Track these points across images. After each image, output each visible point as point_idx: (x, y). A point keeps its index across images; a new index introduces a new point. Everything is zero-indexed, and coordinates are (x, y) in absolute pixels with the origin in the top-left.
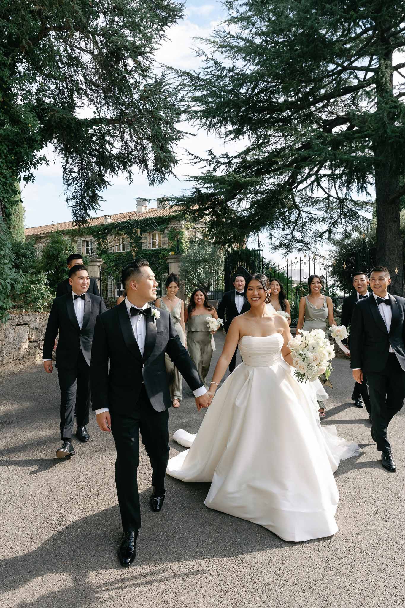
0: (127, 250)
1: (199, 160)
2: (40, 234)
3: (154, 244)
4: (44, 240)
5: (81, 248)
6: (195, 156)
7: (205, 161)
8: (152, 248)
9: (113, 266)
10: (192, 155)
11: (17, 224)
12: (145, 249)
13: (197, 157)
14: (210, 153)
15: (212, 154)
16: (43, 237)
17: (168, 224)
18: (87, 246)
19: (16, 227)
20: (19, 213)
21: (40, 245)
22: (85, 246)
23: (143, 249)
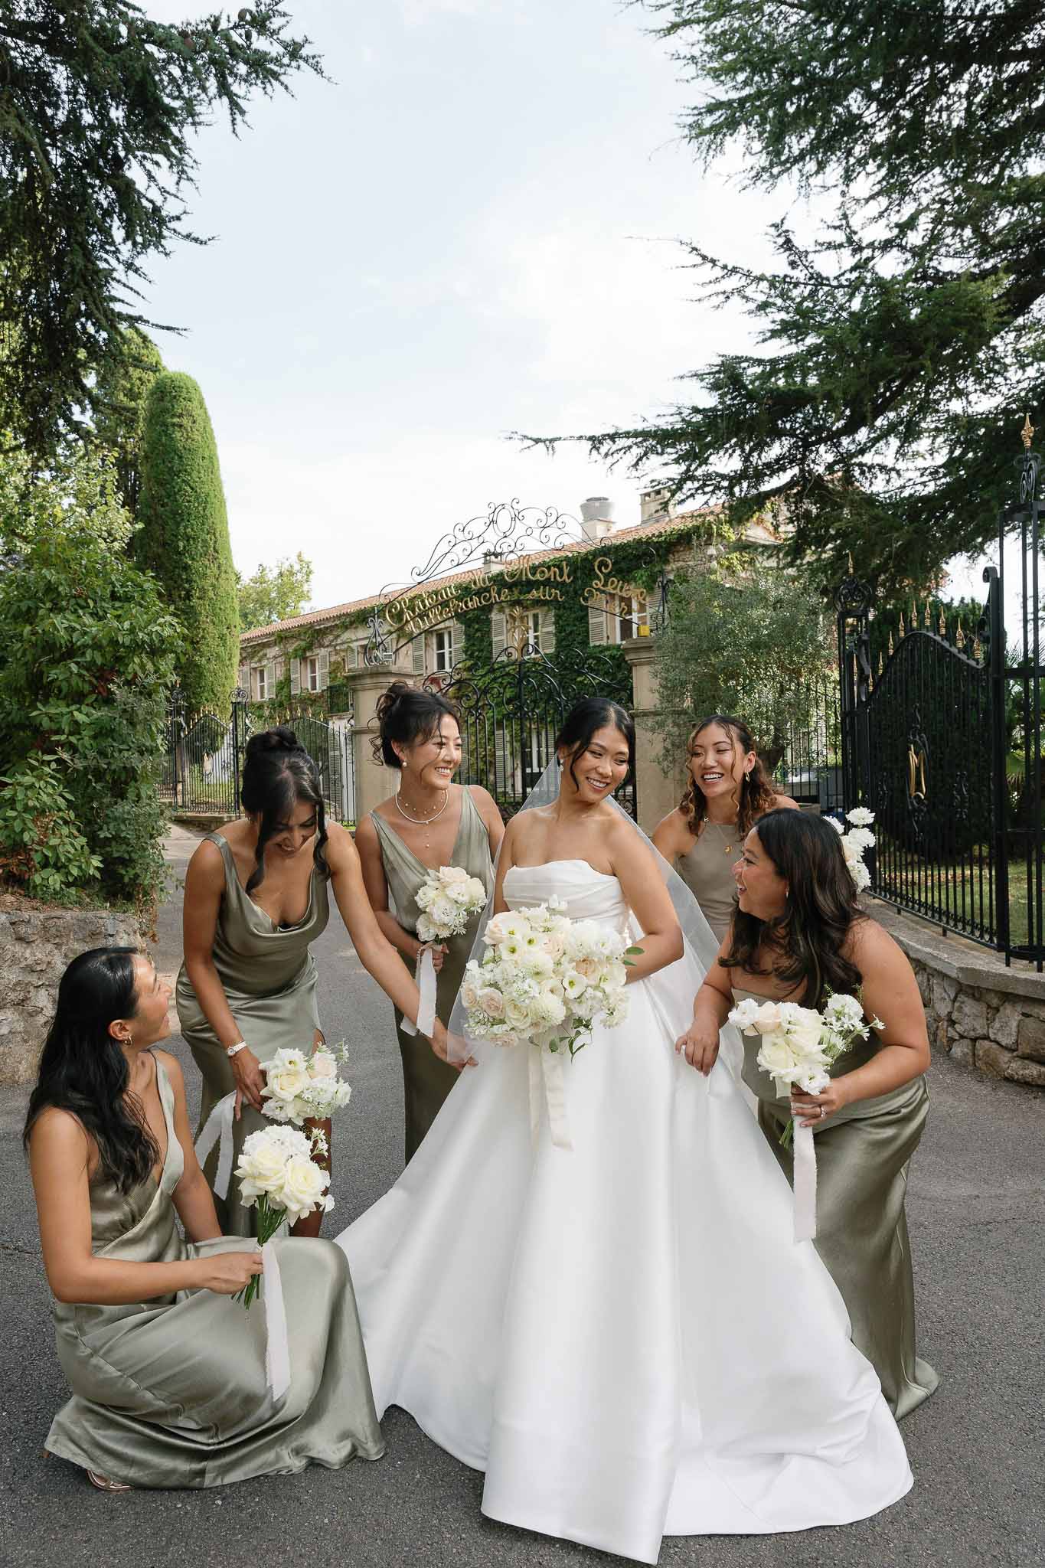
0: (548, 652)
1: (743, 282)
2: (319, 622)
3: (626, 626)
4: (331, 637)
5: (423, 652)
6: (725, 267)
7: (764, 285)
8: (618, 641)
9: (509, 701)
10: (713, 262)
11: (213, 586)
12: (597, 643)
13: (735, 270)
14: (781, 240)
15: (788, 245)
16: (327, 628)
17: (667, 562)
18: (441, 646)
19: (211, 594)
20: (216, 551)
21: (323, 652)
22: (435, 647)
23: (592, 645)
